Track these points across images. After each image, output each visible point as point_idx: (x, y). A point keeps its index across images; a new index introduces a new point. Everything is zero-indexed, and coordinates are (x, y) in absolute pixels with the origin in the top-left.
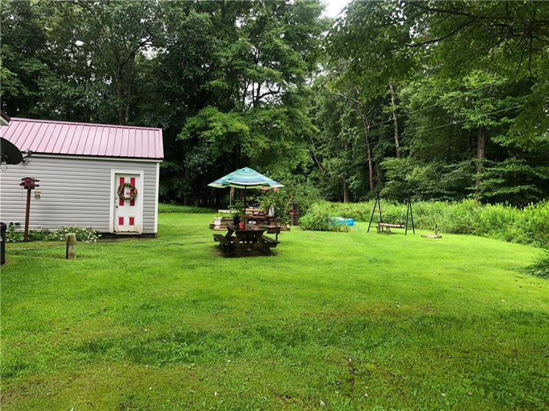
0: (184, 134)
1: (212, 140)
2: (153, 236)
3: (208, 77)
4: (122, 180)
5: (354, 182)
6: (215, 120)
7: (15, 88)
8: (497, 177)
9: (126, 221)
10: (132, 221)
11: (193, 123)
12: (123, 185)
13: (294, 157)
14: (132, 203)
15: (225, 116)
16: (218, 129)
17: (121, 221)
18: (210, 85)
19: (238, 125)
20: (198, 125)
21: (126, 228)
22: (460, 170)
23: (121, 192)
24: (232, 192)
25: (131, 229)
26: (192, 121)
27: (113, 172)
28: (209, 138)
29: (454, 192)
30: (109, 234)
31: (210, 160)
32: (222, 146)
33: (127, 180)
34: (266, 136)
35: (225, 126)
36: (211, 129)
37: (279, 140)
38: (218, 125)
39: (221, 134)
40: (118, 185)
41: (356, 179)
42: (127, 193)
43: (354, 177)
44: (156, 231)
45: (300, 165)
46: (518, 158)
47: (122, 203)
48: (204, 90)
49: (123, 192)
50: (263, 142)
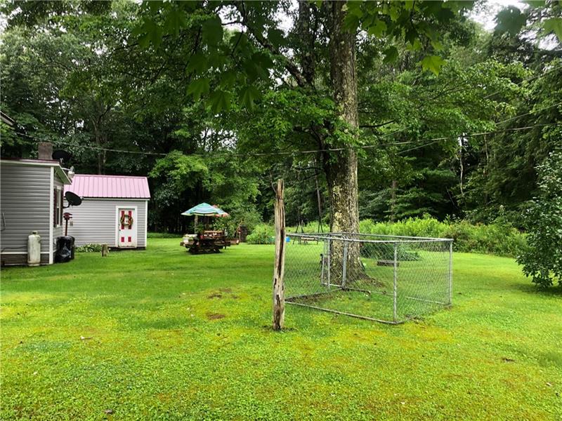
0: (155, 173)
1: (178, 177)
2: (144, 248)
3: (174, 128)
4: (123, 212)
5: (305, 209)
6: (181, 162)
7: (11, 139)
8: (406, 202)
9: (126, 239)
10: (130, 239)
11: (161, 164)
12: (123, 216)
13: (247, 190)
14: (130, 227)
15: (188, 158)
16: (183, 169)
17: (123, 239)
18: (175, 134)
19: (199, 166)
20: (167, 166)
21: (126, 244)
22: (380, 198)
23: (122, 220)
24: (196, 219)
25: (130, 244)
26: (161, 163)
27: (117, 207)
28: (175, 176)
29: (377, 215)
30: (115, 248)
31: (176, 194)
32: (187, 182)
33: (126, 213)
34: (223, 174)
35: (189, 166)
36: (177, 168)
37: (233, 177)
38: (183, 166)
39: (185, 173)
40: (121, 216)
41: (307, 206)
42: (126, 221)
43: (305, 205)
44: (146, 246)
45: (251, 196)
46: (418, 188)
47: (123, 228)
48: (170, 138)
49: (123, 221)
50: (219, 179)
